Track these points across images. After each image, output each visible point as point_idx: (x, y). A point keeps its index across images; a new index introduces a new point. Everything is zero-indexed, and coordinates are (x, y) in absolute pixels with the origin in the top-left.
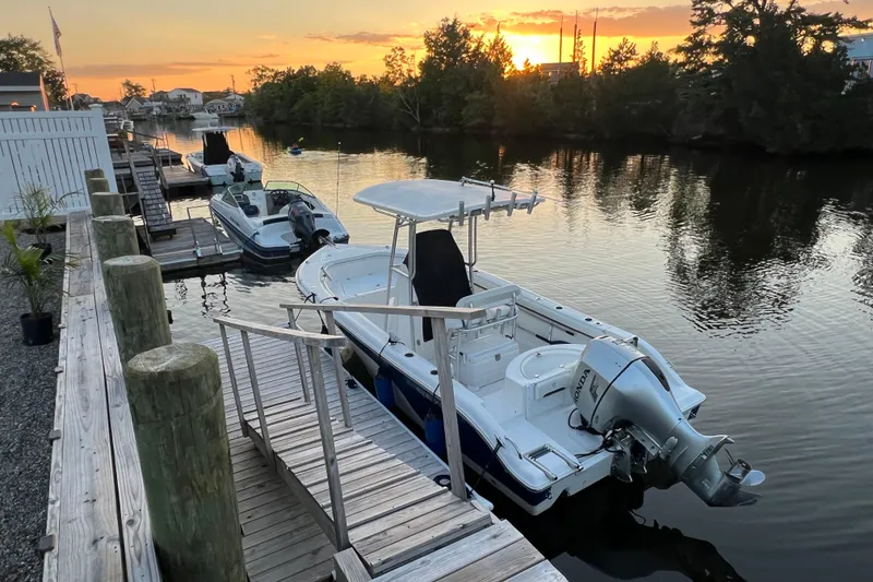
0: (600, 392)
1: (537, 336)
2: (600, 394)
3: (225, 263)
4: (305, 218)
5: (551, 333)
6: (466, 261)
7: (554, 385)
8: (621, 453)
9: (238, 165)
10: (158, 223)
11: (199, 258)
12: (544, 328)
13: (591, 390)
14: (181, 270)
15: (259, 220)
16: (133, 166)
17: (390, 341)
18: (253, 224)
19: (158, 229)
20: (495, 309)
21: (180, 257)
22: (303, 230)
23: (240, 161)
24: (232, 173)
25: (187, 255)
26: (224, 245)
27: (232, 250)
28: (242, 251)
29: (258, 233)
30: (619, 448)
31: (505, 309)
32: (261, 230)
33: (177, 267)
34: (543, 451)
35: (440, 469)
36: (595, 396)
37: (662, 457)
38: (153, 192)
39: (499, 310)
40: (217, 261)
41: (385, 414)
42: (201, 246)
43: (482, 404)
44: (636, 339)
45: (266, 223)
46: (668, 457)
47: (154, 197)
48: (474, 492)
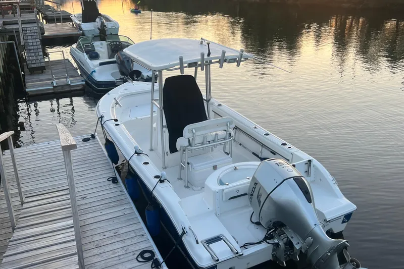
0: (262, 200)
1: (253, 153)
2: (262, 201)
3: (72, 91)
4: (126, 62)
5: (261, 152)
6: (205, 97)
7: (238, 191)
8: (277, 245)
9: (102, 23)
10: (34, 62)
11: (54, 87)
12: (257, 148)
13: (258, 197)
14: (42, 95)
15: (97, 62)
16: (20, 23)
17: (136, 153)
18: (93, 64)
19: (33, 66)
20: (214, 133)
21: (42, 85)
22: (124, 70)
23: (104, 20)
24: (99, 29)
25: (47, 85)
26: (71, 79)
27: (78, 82)
28: (84, 83)
29: (94, 71)
30: (276, 241)
31: (221, 133)
32: (96, 69)
33: (40, 93)
34: (217, 239)
35: (148, 245)
36: (259, 202)
37: (303, 251)
38: (34, 41)
39: (217, 134)
40: (68, 89)
41: (129, 203)
42: (56, 79)
43: (180, 203)
44: (310, 161)
45: (101, 64)
46: (306, 251)
47: (35, 44)
48: (164, 264)
